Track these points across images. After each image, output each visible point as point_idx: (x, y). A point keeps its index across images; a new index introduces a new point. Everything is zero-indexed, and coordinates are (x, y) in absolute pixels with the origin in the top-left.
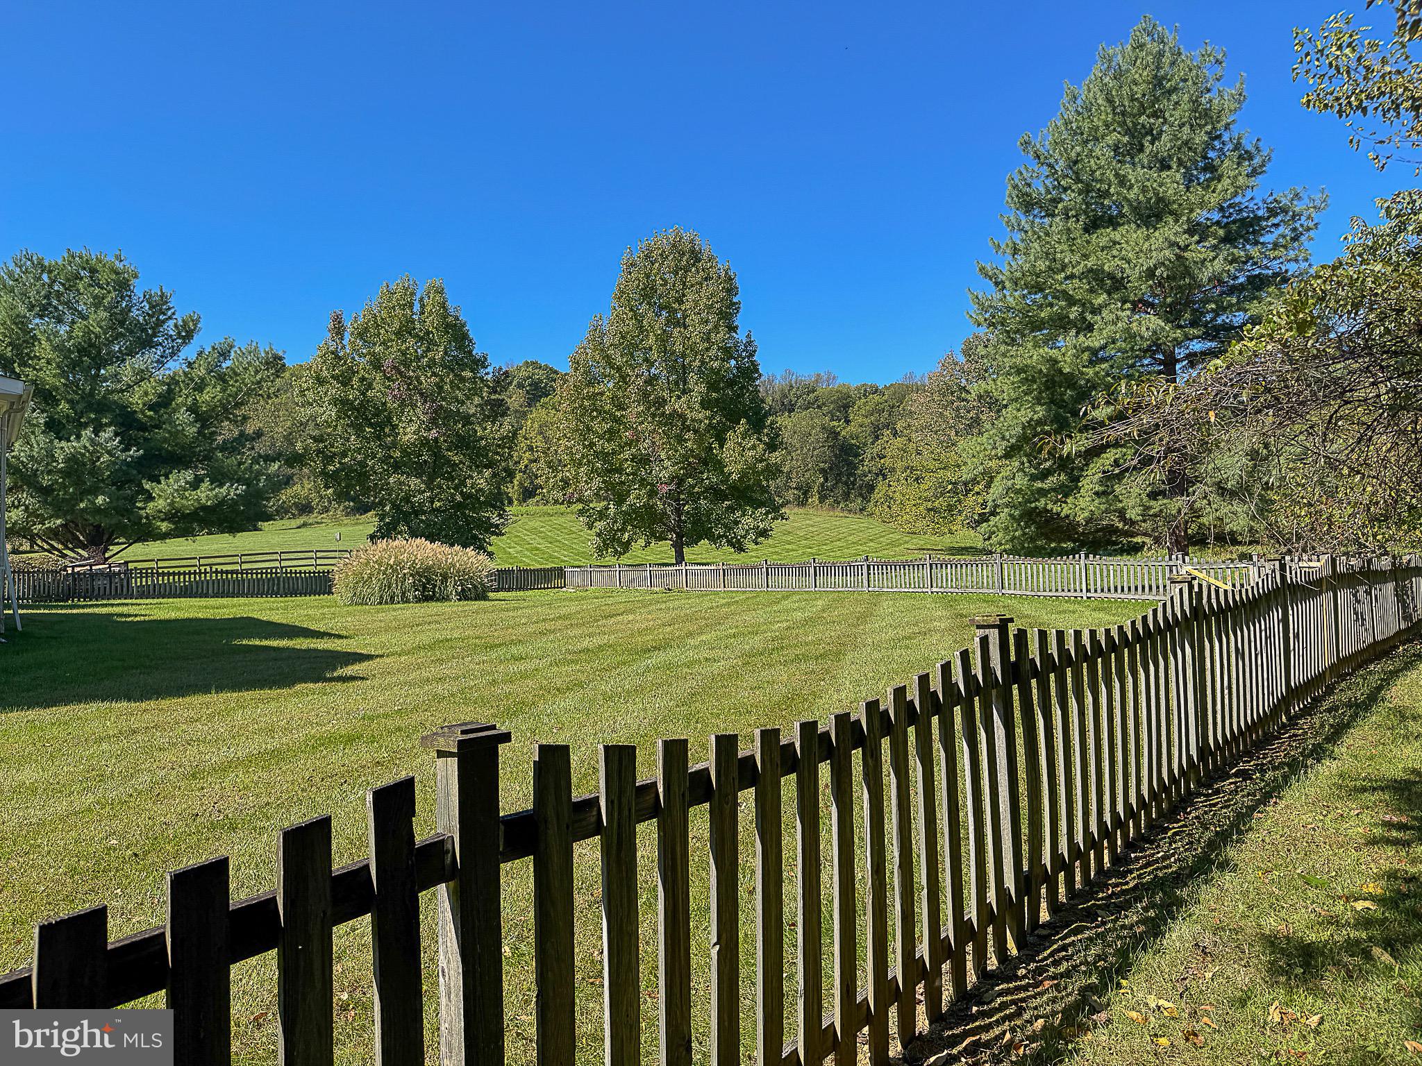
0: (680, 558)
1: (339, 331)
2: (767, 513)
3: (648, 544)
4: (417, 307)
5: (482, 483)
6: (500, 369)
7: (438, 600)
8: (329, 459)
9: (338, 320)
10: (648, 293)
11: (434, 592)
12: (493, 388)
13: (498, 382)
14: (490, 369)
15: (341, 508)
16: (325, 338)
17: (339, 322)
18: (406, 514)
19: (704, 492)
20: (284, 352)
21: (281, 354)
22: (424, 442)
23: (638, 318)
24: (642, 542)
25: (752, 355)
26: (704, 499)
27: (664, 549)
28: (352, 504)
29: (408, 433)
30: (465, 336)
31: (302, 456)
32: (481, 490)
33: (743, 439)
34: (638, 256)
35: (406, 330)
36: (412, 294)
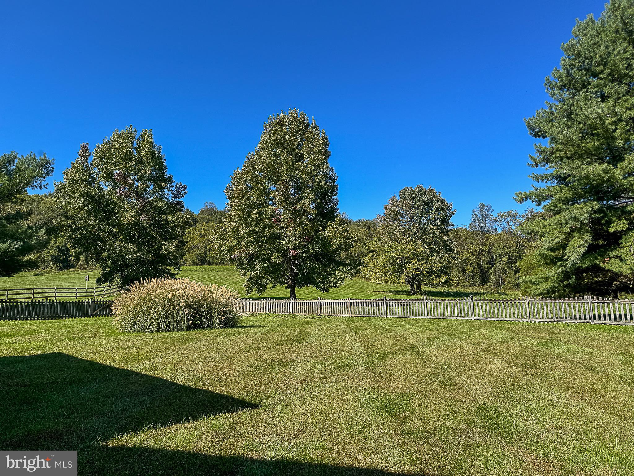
0: (293, 295)
1: (86, 155)
2: (351, 269)
3: (274, 286)
4: (135, 145)
5: (172, 248)
6: (181, 184)
7: (204, 327)
8: (74, 231)
9: (85, 149)
10: (281, 143)
11: (201, 321)
12: (176, 195)
13: (179, 191)
14: (173, 184)
15: (55, 266)
16: (77, 160)
17: (86, 150)
18: (121, 267)
19: (309, 256)
20: (54, 160)
21: (51, 160)
22: (137, 223)
23: (276, 155)
24: (271, 285)
25: (334, 181)
26: (309, 260)
27: (282, 290)
28: (61, 265)
29: (128, 217)
30: (161, 164)
31: (57, 228)
32: (171, 252)
33: (340, 225)
34: (275, 122)
35: (128, 157)
36: (133, 137)
